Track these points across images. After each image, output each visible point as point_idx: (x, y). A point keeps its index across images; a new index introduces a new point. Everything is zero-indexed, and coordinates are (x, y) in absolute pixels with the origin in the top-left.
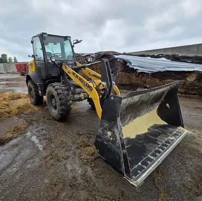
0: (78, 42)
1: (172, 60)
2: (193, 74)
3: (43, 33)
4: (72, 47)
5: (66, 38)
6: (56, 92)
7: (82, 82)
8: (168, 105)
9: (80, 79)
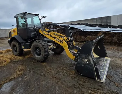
0: (44, 17)
1: (89, 26)
2: (100, 33)
3: (25, 12)
4: (40, 20)
5: (37, 15)
6: (41, 45)
7: (56, 38)
8: (99, 47)
9: (54, 37)
